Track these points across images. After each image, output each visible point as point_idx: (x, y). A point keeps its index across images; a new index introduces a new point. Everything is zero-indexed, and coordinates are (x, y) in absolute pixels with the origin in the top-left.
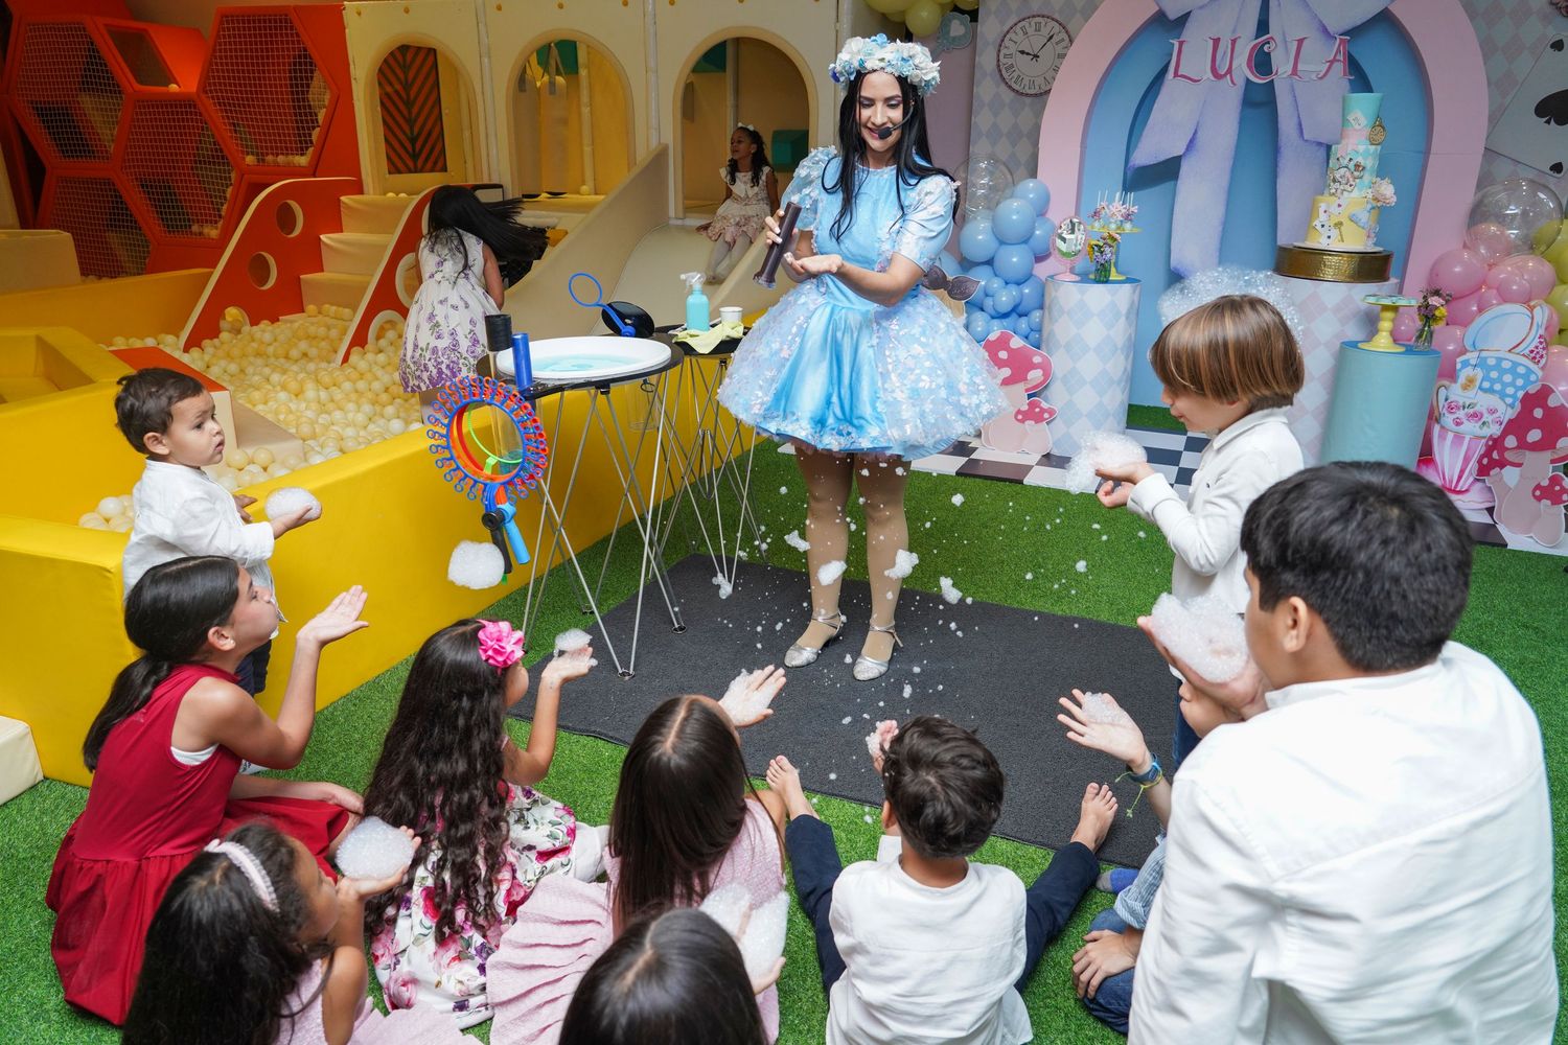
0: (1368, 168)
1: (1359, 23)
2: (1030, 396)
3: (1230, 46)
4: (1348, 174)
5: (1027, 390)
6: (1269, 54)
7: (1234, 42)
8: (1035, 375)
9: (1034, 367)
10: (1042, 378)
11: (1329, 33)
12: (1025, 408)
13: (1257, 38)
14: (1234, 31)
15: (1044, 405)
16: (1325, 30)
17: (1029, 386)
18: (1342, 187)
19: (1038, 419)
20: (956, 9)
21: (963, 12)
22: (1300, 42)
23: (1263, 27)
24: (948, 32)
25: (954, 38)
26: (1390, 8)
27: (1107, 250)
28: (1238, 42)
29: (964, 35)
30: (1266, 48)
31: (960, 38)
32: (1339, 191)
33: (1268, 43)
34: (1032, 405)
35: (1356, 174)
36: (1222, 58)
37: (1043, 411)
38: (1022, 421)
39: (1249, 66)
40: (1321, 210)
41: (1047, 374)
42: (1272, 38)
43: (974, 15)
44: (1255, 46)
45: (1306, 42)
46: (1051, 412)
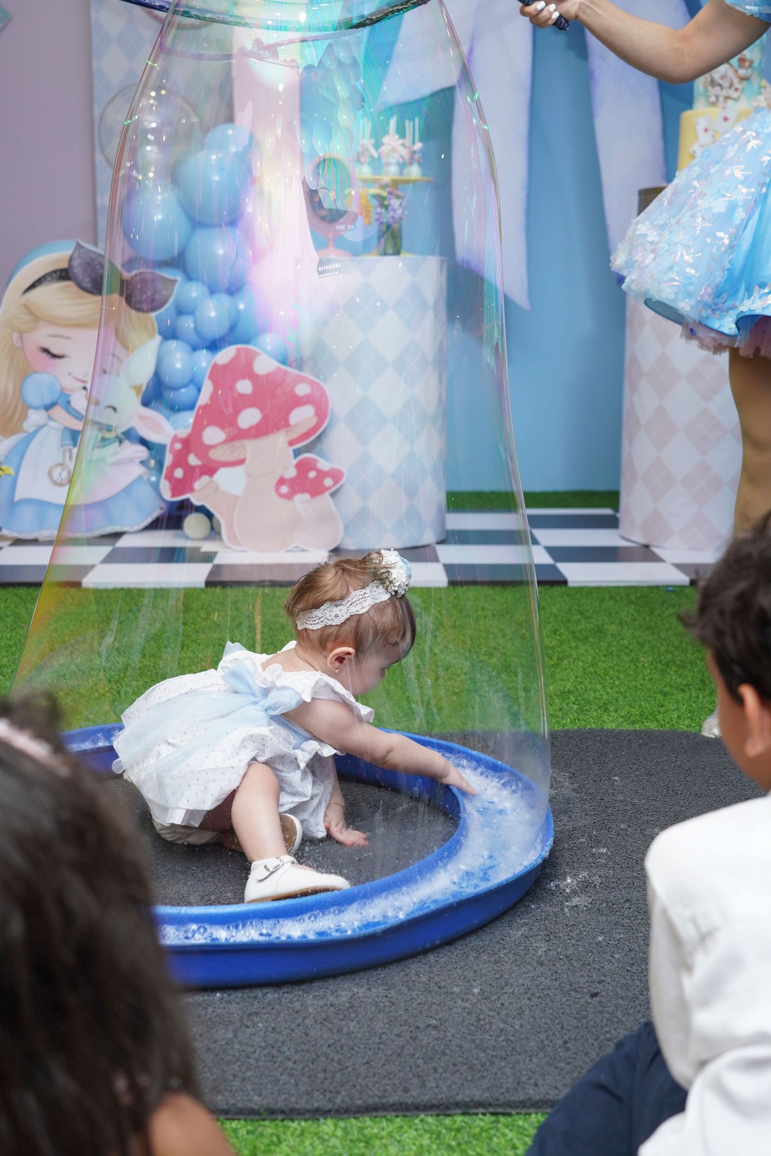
0: (756, 64)
2: (297, 453)
4: (731, 73)
5: (291, 443)
8: (302, 416)
9: (298, 402)
10: (314, 421)
12: (291, 473)
15: (323, 465)
17: (294, 435)
18: (724, 93)
19: (316, 489)
27: (395, 203)
32: (721, 99)
34: (304, 467)
35: (742, 72)
37: (322, 474)
38: (289, 496)
40: (700, 129)
41: (322, 413)
46: (337, 476)
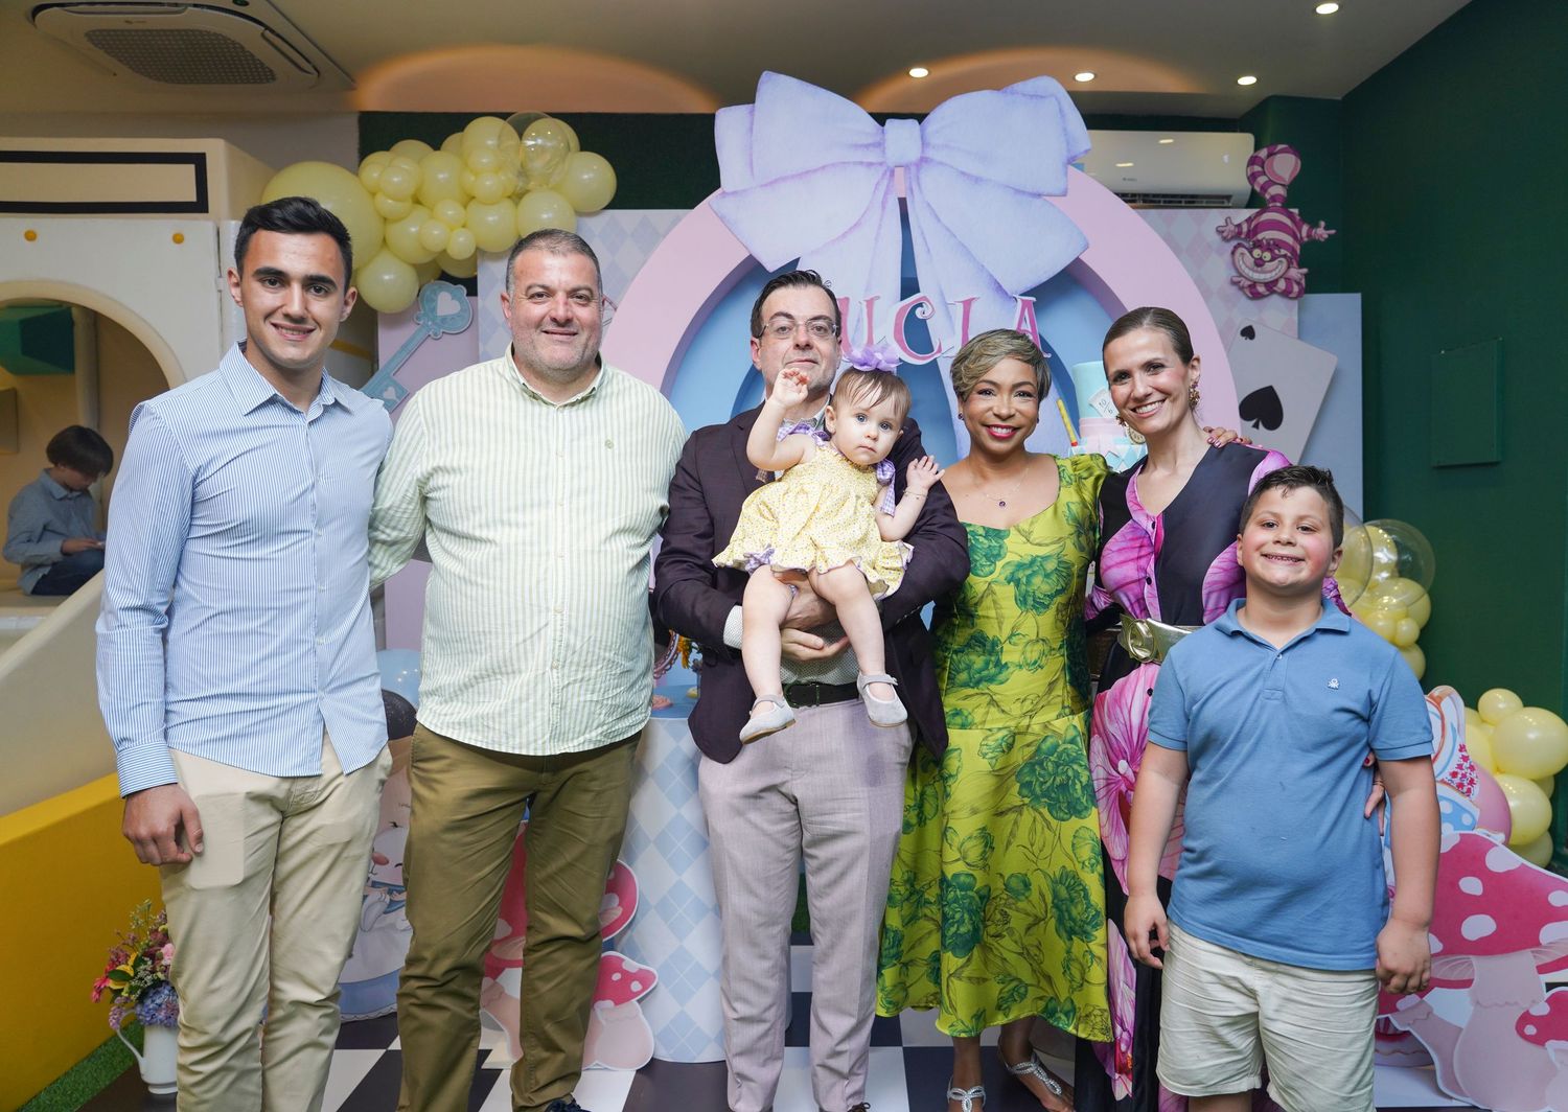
1: (1044, 278)
3: (865, 310)
6: (924, 321)
7: (870, 303)
10: (619, 911)
11: (1006, 293)
13: (902, 299)
14: (868, 288)
15: (630, 965)
16: (999, 288)
19: (621, 994)
20: (445, 277)
21: (455, 281)
22: (967, 304)
23: (909, 286)
24: (434, 310)
25: (444, 319)
26: (1082, 257)
28: (877, 304)
29: (458, 315)
30: (918, 313)
31: (453, 318)
33: (921, 305)
36: (857, 329)
37: (628, 976)
39: (899, 342)
41: (627, 901)
42: (925, 298)
43: (471, 286)
44: (902, 310)
45: (974, 307)
46: (646, 978)
